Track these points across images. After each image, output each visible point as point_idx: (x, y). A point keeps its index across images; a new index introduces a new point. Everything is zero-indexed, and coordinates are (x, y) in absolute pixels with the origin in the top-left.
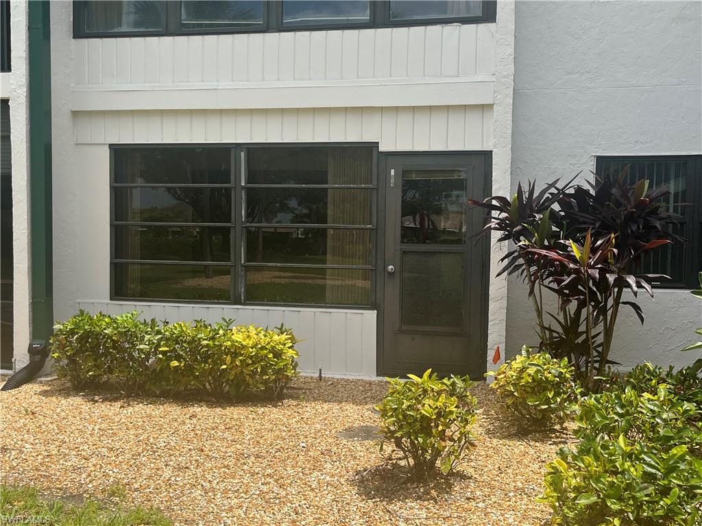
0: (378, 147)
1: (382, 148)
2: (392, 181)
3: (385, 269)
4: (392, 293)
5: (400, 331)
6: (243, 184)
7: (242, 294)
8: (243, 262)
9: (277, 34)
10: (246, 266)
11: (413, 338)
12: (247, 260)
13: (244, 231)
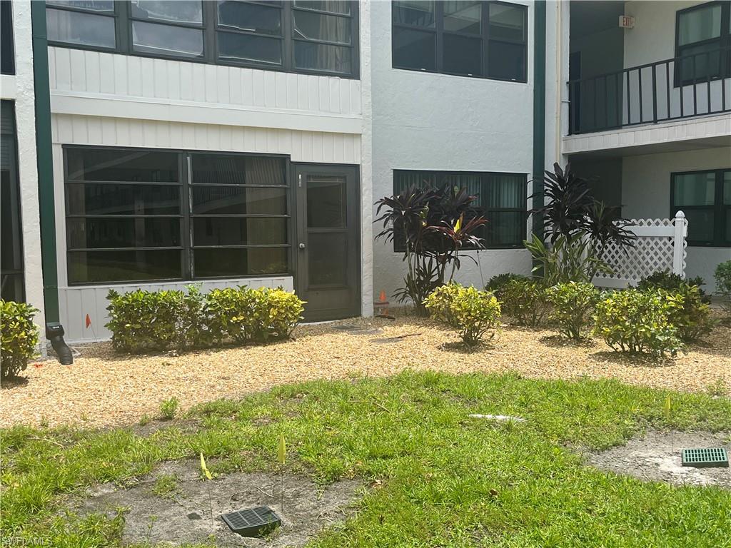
0: (290, 158)
1: (292, 160)
2: (300, 182)
3: (298, 246)
4: (303, 263)
5: (309, 289)
6: (190, 183)
7: (192, 272)
8: (191, 246)
9: (215, 66)
10: (194, 249)
11: (317, 293)
12: (195, 244)
13: (192, 220)
